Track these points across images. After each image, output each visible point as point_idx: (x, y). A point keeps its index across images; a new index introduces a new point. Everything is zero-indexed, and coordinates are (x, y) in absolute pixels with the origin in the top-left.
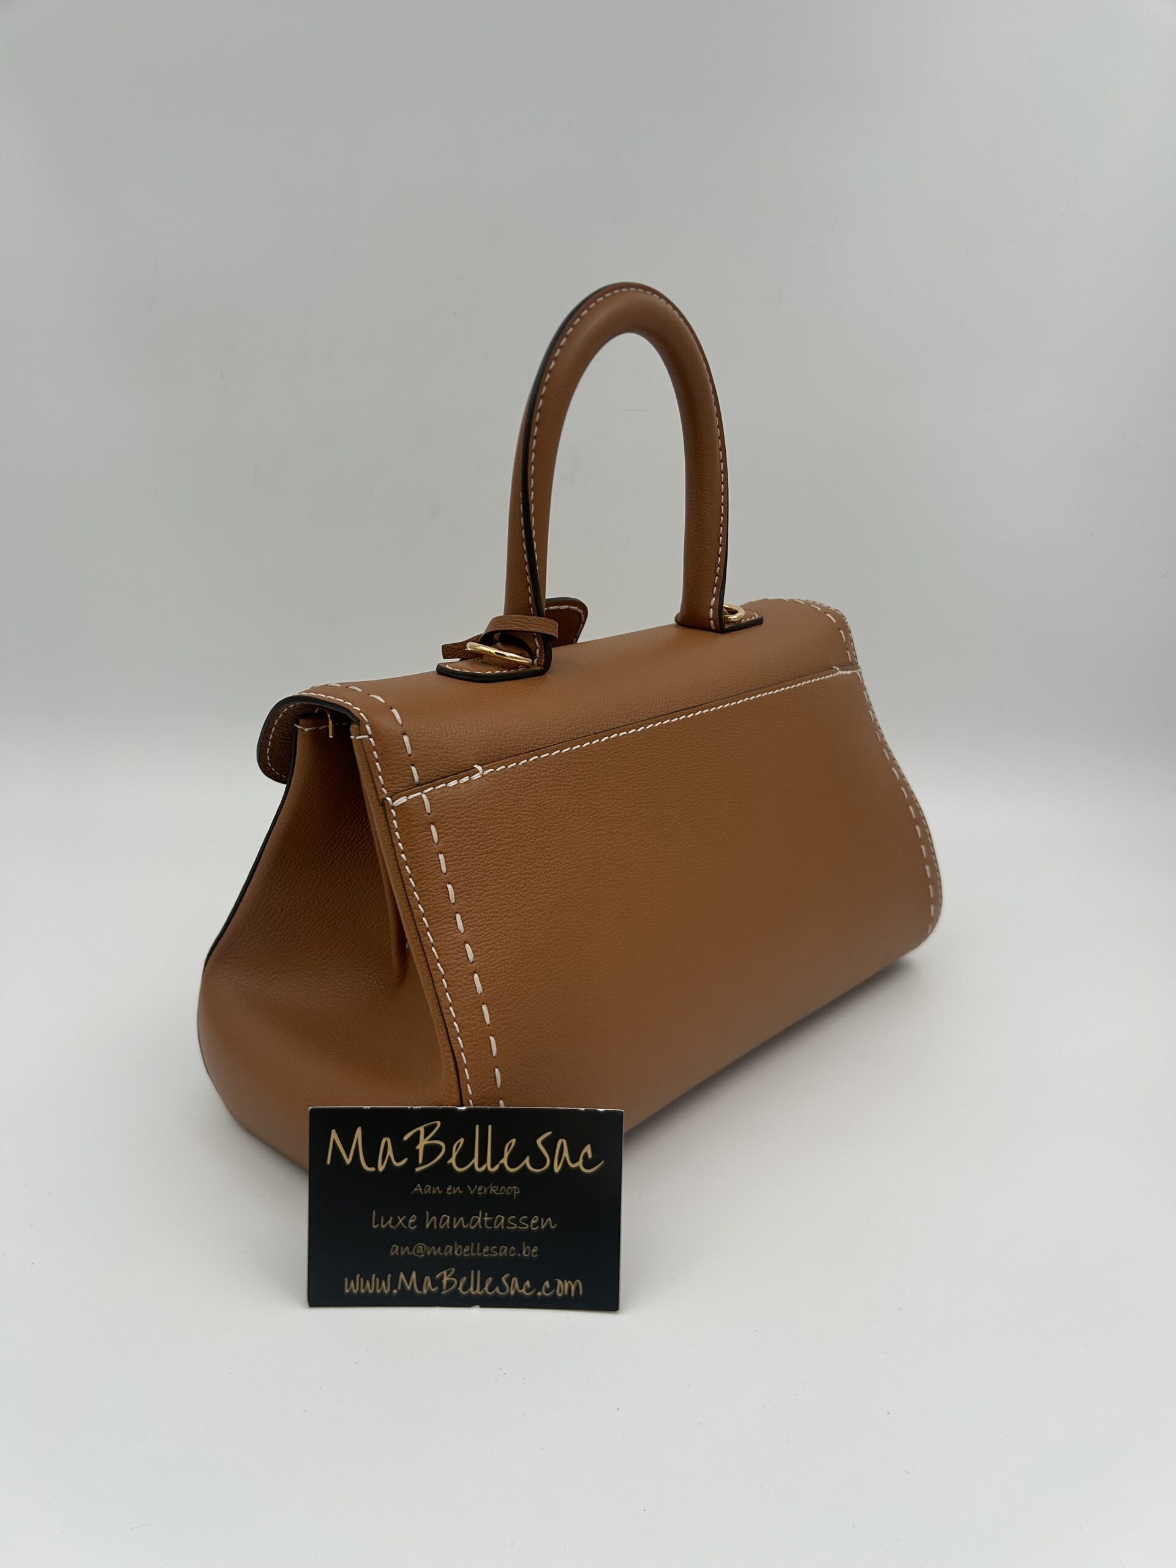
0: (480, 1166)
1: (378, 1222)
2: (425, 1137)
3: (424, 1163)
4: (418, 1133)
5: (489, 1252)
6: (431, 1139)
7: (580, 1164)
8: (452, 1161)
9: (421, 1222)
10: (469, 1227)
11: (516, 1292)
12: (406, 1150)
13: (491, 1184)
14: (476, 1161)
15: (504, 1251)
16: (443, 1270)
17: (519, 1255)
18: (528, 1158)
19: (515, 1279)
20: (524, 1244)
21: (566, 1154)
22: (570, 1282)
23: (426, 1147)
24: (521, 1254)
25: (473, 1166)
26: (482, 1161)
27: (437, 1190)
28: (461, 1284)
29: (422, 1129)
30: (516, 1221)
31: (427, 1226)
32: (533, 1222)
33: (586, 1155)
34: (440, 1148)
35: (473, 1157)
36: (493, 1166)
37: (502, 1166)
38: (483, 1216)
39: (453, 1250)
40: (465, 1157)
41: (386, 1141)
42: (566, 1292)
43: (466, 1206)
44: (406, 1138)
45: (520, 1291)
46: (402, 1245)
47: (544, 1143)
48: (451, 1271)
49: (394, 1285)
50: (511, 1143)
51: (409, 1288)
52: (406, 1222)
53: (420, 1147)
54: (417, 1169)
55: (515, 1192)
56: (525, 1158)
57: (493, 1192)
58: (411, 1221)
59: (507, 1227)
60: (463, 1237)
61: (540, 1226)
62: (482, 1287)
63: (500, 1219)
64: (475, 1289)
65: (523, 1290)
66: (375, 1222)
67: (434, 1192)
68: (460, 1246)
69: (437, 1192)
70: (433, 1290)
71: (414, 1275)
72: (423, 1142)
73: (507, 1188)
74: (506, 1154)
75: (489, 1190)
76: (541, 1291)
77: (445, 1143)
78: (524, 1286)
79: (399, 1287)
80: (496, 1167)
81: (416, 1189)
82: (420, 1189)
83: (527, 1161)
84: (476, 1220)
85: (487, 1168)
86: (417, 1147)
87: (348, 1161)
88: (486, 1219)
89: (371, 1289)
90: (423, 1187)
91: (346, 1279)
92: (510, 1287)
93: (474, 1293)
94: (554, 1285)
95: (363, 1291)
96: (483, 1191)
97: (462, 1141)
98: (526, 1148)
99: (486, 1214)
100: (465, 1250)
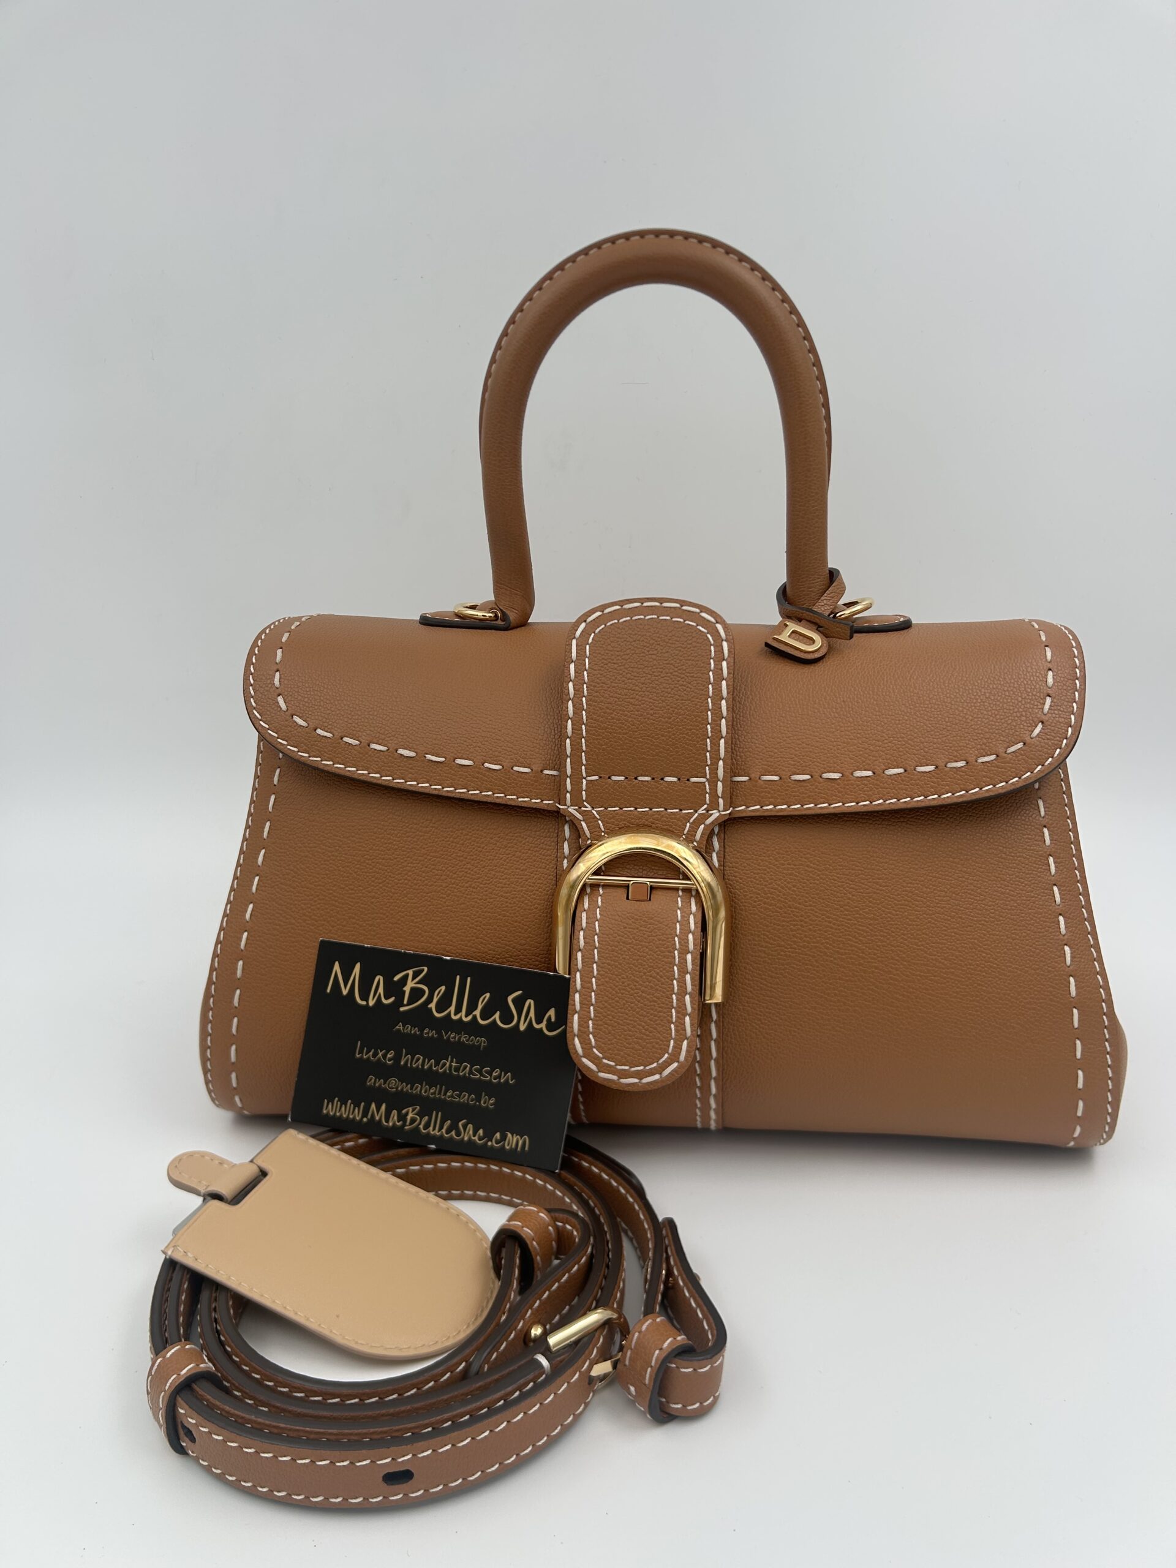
0: (455, 1015)
1: (361, 1052)
2: (413, 980)
3: (409, 1004)
4: (407, 976)
5: (452, 1096)
6: (418, 983)
7: (543, 1025)
8: (433, 1006)
9: (397, 1058)
10: (437, 1070)
11: (470, 1139)
12: (394, 989)
13: (463, 1033)
14: (452, 1009)
15: (465, 1098)
16: (409, 1107)
17: (478, 1103)
18: (498, 1013)
19: (470, 1126)
20: (483, 1094)
21: (532, 1014)
22: (518, 1137)
23: (413, 989)
24: (480, 1102)
25: (449, 1014)
26: (458, 1010)
27: (415, 1031)
28: (423, 1123)
29: (410, 972)
30: (480, 1071)
31: (402, 1063)
32: (494, 1074)
33: (550, 1018)
34: (423, 992)
35: (450, 1005)
36: (466, 1016)
37: (475, 1017)
38: (452, 1061)
39: (421, 1089)
40: (443, 1005)
41: (379, 978)
42: (513, 1146)
43: (438, 1050)
44: (396, 978)
45: (473, 1138)
46: (378, 1077)
47: (514, 1001)
48: (416, 1108)
49: (365, 1114)
50: (485, 997)
51: (377, 1118)
52: (384, 1056)
53: (407, 989)
54: (402, 1009)
55: (483, 1044)
56: (495, 1013)
57: (463, 1040)
58: (389, 1056)
59: (471, 1076)
60: (431, 1078)
61: (500, 1079)
62: (441, 1128)
63: (465, 1067)
64: (434, 1129)
65: (476, 1138)
66: (359, 1051)
67: (413, 1032)
68: (427, 1086)
69: (415, 1032)
70: (398, 1124)
71: (384, 1107)
72: (410, 984)
73: (476, 1038)
74: (480, 1007)
75: (460, 1038)
76: (491, 1141)
77: (429, 989)
78: (478, 1133)
79: (369, 1117)
80: (470, 1018)
81: (397, 1027)
82: (401, 1028)
83: (497, 1016)
84: (444, 1064)
85: (461, 1017)
86: (404, 989)
87: (345, 992)
88: (454, 1064)
89: (345, 1113)
90: (404, 1026)
91: (326, 1101)
92: (465, 1131)
93: (432, 1133)
94: (504, 1138)
95: (338, 1114)
96: (455, 1037)
97: (443, 988)
98: (497, 1004)
99: (454, 1060)
100: (432, 1091)
